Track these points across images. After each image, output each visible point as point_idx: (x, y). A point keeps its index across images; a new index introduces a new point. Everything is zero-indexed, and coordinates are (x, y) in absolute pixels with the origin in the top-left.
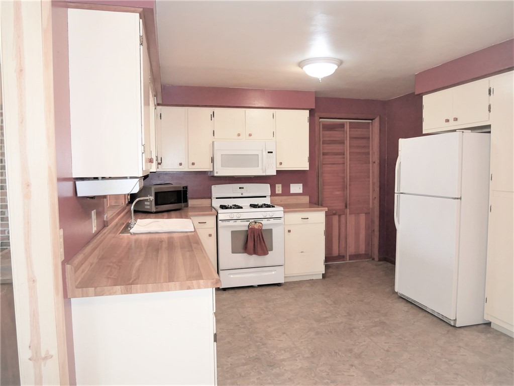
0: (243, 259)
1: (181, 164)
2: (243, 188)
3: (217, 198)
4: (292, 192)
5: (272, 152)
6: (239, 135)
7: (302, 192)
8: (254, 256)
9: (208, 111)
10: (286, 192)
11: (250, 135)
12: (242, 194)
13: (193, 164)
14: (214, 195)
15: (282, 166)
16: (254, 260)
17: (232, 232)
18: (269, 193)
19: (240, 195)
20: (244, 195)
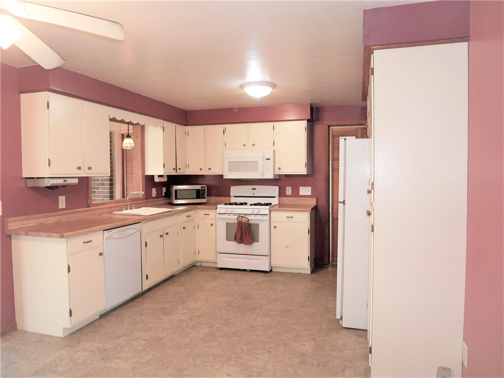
0: (233, 246)
1: (201, 169)
2: (255, 189)
3: (235, 197)
4: (301, 194)
5: (270, 159)
6: (244, 145)
7: (310, 194)
8: (243, 245)
9: (221, 127)
10: (296, 194)
11: (253, 145)
12: (253, 194)
13: (210, 169)
14: (232, 194)
15: (281, 171)
16: (242, 248)
17: (227, 223)
18: (277, 194)
19: (252, 195)
20: (255, 195)
